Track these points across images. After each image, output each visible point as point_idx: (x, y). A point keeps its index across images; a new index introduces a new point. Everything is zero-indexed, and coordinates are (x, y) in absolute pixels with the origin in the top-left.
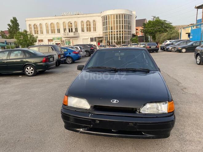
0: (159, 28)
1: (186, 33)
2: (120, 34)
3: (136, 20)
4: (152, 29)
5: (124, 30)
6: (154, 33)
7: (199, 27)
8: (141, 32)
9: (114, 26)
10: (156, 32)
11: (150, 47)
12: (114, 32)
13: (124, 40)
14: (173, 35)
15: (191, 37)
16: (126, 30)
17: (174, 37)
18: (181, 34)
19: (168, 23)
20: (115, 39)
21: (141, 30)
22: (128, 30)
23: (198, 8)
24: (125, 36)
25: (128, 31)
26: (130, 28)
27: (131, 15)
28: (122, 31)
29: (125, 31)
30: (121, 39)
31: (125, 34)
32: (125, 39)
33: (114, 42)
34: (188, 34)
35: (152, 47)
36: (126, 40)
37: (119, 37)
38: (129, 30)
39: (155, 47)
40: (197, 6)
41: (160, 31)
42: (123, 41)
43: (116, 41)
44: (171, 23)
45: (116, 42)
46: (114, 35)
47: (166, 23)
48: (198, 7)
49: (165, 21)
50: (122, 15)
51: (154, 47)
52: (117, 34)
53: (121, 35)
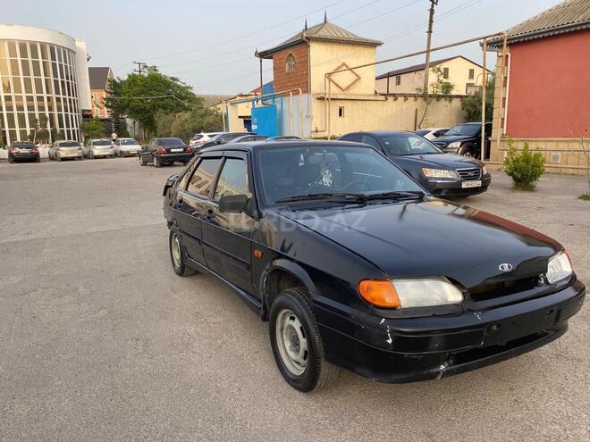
0: (162, 99)
1: (240, 117)
2: (41, 108)
3: (89, 68)
4: (142, 101)
5: (54, 96)
6: (149, 112)
7: (270, 102)
8: (107, 106)
9: (16, 81)
10: (154, 108)
11: (168, 151)
12: (19, 98)
13: (58, 129)
14: (209, 119)
15: (254, 127)
16: (61, 96)
17: (211, 125)
18: (226, 117)
19: (183, 85)
20: (22, 124)
21: (105, 99)
22: (67, 97)
23: (264, 55)
24: (60, 117)
25: (70, 100)
26: (72, 90)
27: (72, 51)
28: (49, 99)
29: (58, 100)
30: (49, 123)
31: (59, 109)
32: (61, 126)
33: (23, 133)
34: (242, 119)
35: (172, 150)
36: (65, 129)
37: (37, 117)
38: (72, 97)
39: (181, 150)
40: (259, 51)
41: (165, 108)
42: (54, 132)
43: (28, 129)
44: (189, 87)
45: (28, 133)
46: (20, 108)
47: (179, 87)
48: (262, 53)
49: (173, 79)
50: (43, 46)
51: (178, 150)
52: (31, 108)
53: (47, 113)
